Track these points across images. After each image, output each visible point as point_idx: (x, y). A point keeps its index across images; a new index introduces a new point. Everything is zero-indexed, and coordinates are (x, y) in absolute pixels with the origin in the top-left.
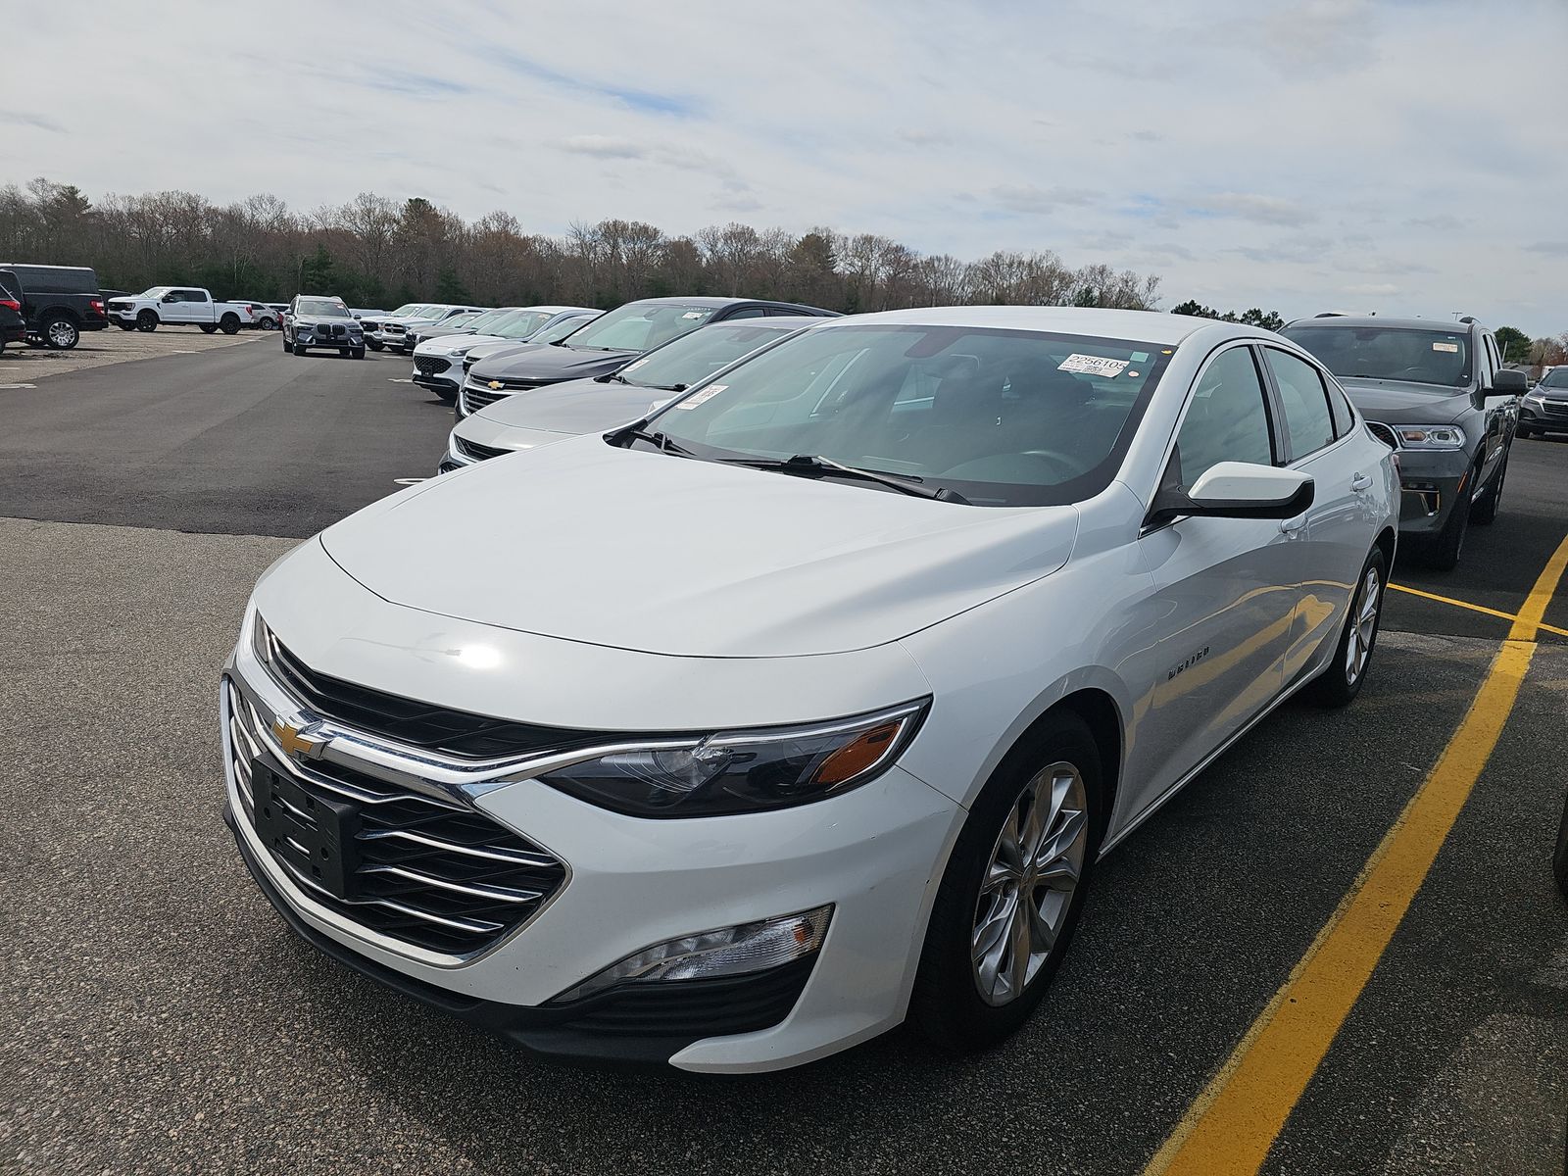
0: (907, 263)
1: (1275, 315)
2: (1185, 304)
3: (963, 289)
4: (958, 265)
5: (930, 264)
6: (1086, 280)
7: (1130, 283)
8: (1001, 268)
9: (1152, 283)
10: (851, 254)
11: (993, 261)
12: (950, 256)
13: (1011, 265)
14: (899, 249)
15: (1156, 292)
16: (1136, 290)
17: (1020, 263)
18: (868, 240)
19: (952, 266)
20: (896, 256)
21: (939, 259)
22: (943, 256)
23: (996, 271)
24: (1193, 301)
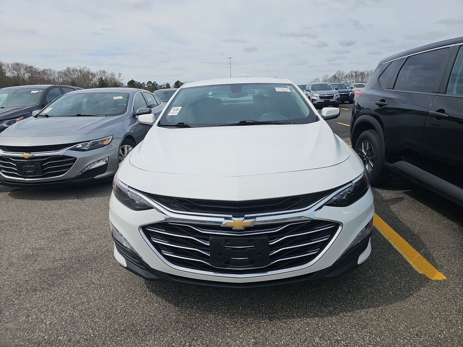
0: (35, 72)
1: (155, 82)
2: (131, 80)
3: (58, 79)
4: (54, 72)
5: (44, 72)
6: (99, 75)
7: (113, 75)
8: (70, 72)
9: (120, 75)
10: (11, 69)
11: (67, 70)
12: (51, 69)
13: (73, 71)
14: (31, 67)
15: (122, 77)
16: (116, 77)
17: (77, 70)
18: (18, 64)
19: (52, 72)
20: (30, 69)
21: (47, 70)
22: (48, 69)
23: (69, 73)
24: (133, 80)
